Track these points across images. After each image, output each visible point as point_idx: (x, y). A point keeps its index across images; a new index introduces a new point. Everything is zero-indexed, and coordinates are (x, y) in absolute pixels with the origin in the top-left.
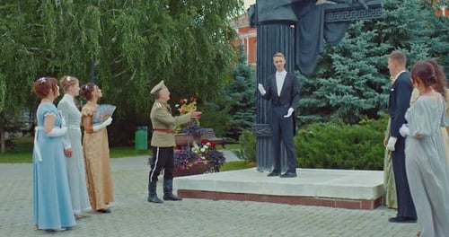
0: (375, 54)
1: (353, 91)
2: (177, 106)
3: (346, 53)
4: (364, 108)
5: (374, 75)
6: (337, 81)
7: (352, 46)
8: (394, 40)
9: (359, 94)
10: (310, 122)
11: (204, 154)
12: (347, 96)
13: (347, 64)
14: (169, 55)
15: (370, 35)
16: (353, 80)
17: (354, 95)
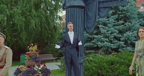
0: (117, 25)
1: (108, 41)
2: (28, 47)
3: (105, 24)
4: (113, 48)
5: (117, 34)
6: (102, 36)
7: (108, 22)
8: (125, 20)
9: (111, 42)
10: (90, 53)
11: (40, 70)
12: (105, 43)
13: (105, 29)
14: (34, 25)
15: (115, 17)
16: (108, 36)
17: (108, 42)
